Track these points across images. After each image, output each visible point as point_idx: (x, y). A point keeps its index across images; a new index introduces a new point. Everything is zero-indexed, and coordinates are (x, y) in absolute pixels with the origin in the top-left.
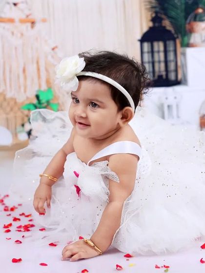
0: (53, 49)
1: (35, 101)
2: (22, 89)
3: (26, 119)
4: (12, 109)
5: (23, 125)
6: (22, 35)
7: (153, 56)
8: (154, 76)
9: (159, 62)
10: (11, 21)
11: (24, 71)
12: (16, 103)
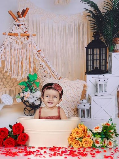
0: (38, 52)
1: (27, 80)
2: (20, 74)
3: (21, 90)
4: (14, 85)
5: (19, 94)
6: (22, 43)
7: (93, 57)
8: (93, 68)
9: (97, 60)
10: (16, 35)
11: (22, 63)
12: (16, 81)
